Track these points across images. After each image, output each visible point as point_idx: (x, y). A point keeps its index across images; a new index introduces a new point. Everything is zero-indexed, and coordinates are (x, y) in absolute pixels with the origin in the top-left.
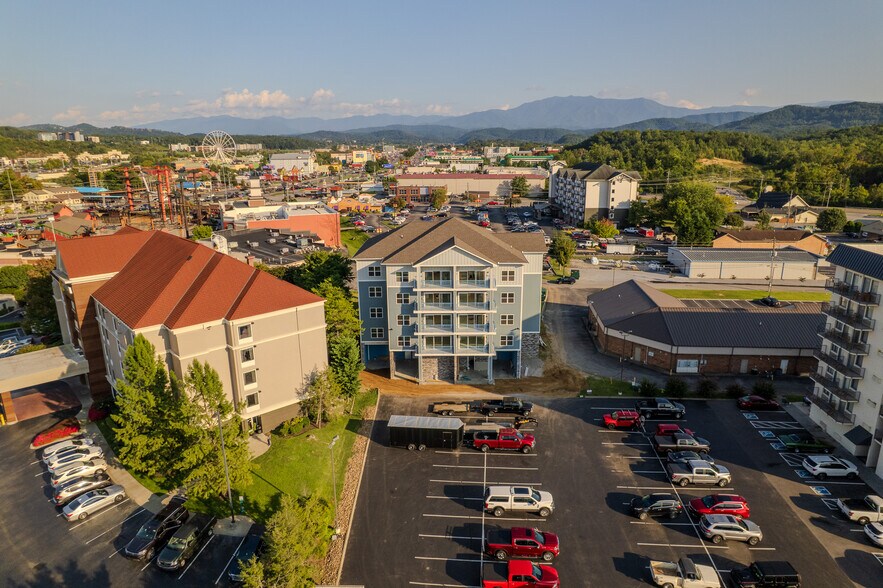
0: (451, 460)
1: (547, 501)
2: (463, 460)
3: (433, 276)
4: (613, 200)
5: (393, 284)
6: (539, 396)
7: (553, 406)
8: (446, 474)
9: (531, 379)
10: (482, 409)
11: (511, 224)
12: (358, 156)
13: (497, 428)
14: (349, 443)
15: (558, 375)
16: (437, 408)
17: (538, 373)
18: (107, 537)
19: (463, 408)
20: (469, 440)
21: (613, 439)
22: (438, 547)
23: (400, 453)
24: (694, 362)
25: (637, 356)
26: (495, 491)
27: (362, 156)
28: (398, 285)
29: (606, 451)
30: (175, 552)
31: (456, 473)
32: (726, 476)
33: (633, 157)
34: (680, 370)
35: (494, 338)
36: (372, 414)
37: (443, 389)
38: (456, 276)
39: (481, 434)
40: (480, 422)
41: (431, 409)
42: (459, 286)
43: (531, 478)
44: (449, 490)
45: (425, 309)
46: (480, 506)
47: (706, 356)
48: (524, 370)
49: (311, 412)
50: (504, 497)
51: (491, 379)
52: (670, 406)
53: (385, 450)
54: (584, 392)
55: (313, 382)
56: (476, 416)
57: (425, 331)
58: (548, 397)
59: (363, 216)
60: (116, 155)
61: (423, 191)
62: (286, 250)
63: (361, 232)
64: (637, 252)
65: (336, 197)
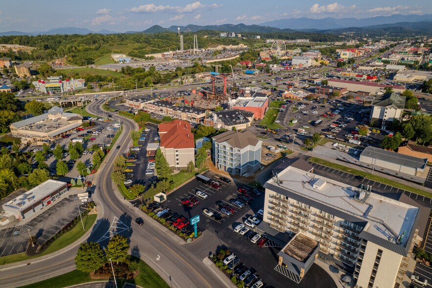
0: (204, 186)
2: (206, 186)
4: (385, 116)
10: (222, 179)
11: (343, 117)
12: (344, 54)
14: (192, 177)
15: (251, 178)
16: (215, 176)
19: (218, 178)
21: (237, 193)
22: (185, 196)
27: (346, 54)
29: (232, 195)
35: (234, 164)
37: (223, 173)
38: (227, 148)
42: (227, 151)
50: (199, 194)
51: (233, 174)
53: (195, 181)
54: (247, 183)
59: (290, 102)
60: (242, 46)
61: (330, 91)
62: (234, 120)
63: (279, 111)
64: (360, 145)
65: (288, 90)
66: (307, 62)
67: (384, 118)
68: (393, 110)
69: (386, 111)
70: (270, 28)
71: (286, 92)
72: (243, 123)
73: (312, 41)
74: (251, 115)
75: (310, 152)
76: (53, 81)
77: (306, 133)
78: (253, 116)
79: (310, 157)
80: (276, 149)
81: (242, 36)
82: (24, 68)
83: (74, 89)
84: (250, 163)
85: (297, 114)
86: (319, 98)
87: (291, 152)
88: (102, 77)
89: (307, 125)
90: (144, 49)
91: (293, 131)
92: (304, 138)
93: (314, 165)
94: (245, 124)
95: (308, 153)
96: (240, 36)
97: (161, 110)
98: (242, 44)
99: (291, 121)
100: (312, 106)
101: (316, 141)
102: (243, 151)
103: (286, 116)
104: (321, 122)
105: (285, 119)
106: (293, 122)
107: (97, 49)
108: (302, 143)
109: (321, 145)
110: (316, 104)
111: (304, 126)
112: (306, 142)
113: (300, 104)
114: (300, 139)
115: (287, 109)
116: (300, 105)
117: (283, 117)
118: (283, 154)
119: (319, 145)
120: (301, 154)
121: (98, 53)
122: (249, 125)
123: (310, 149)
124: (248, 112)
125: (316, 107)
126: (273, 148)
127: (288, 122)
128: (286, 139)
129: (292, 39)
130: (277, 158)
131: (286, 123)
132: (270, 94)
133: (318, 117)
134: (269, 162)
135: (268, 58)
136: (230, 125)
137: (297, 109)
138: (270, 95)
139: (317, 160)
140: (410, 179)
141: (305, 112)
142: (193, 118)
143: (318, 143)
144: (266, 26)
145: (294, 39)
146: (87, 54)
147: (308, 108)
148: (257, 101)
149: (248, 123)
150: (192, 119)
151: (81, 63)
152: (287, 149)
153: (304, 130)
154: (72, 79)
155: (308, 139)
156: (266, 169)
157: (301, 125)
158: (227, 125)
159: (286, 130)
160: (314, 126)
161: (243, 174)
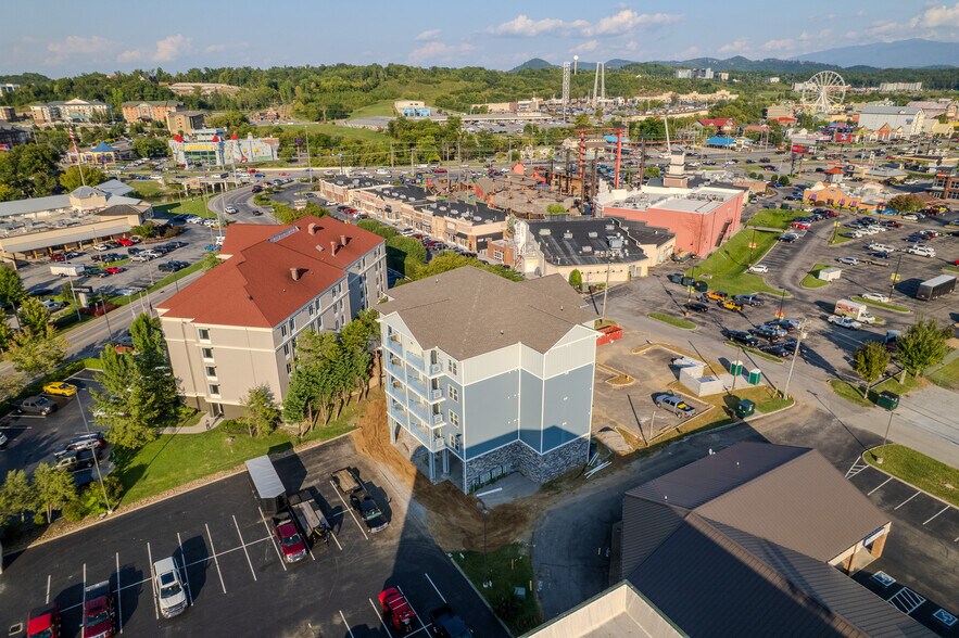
59: (829, 215)
60: (723, 96)
62: (588, 249)
63: (777, 238)
71: (819, 187)
72: (618, 260)
73: (931, 88)
74: (660, 238)
75: (879, 411)
76: (203, 138)
77: (872, 320)
78: (672, 242)
79: (878, 441)
80: (706, 378)
82: (182, 117)
83: (250, 160)
84: (524, 434)
85: (846, 251)
86: (942, 210)
87: (779, 399)
88: (333, 138)
89: (880, 291)
90: (474, 94)
91: (816, 310)
92: (857, 343)
93: (895, 493)
94: (625, 267)
95: (872, 420)
96: (725, 76)
97: (388, 209)
98: (723, 91)
99: (816, 274)
100: (911, 232)
101: (924, 362)
102: (474, 371)
103: (801, 254)
104: (950, 285)
105: (792, 267)
106: (823, 275)
107: (365, 90)
108: (846, 365)
109: (946, 385)
110: (932, 227)
111: (868, 296)
112: (861, 361)
113: (866, 222)
114: (841, 345)
115: (810, 234)
116: (865, 225)
117: (787, 258)
118: (735, 406)
119: (935, 382)
120: (830, 417)
121: (365, 97)
122: (644, 273)
123: (886, 401)
124: (654, 229)
125: (931, 235)
126: (694, 371)
127: (802, 276)
128: (771, 337)
129: (871, 84)
130: (696, 421)
131: (794, 278)
132: (763, 190)
133: (937, 269)
134: (651, 437)
135: (787, 119)
137: (849, 236)
138: (760, 194)
139: (916, 465)
141: (881, 249)
142: (460, 235)
143: (929, 370)
144: (802, 61)
145: (877, 85)
146: (340, 98)
147: (897, 237)
148: (699, 199)
149: (638, 264)
150: (458, 239)
151: (317, 115)
152: (762, 383)
153: (863, 309)
154: (250, 137)
155: (877, 351)
156: (618, 477)
157: (853, 287)
158: (558, 262)
159: (782, 304)
160: (914, 297)
161: (477, 488)
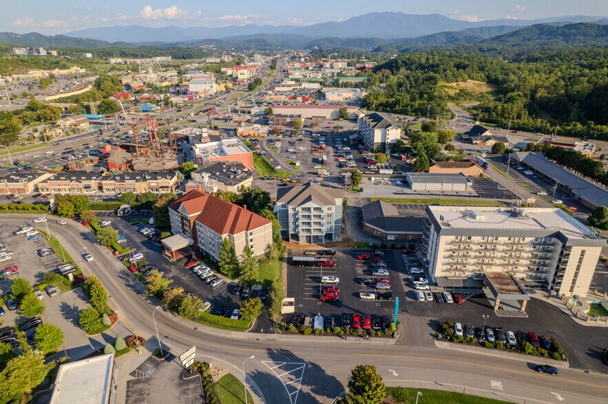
0: (312, 269)
1: (337, 280)
2: (315, 269)
3: (304, 209)
4: (388, 139)
5: (291, 212)
6: (340, 248)
7: (344, 252)
8: (310, 273)
9: (338, 242)
10: (320, 253)
11: (336, 148)
12: (241, 74)
13: (325, 260)
14: (281, 265)
15: (347, 240)
16: (306, 253)
17: (340, 240)
18: (225, 290)
19: (314, 253)
20: (316, 263)
21: (360, 263)
22: (310, 291)
23: (296, 267)
24: (393, 236)
25: (375, 233)
26: (324, 278)
27: (244, 74)
28: (293, 212)
29: (357, 266)
30: (246, 293)
31: (313, 273)
32: (387, 274)
33: (416, 83)
34: (388, 239)
35: (325, 229)
36: (286, 255)
37: (308, 246)
38: (312, 210)
39: (320, 262)
40: (320, 258)
41: (304, 253)
42: (313, 213)
43: (334, 274)
44: (311, 278)
45: (302, 220)
46: (320, 282)
47: (397, 234)
48: (335, 239)
49: (268, 255)
50: (326, 279)
51: (324, 242)
52: (380, 253)
53: (292, 267)
54: (354, 247)
55: (269, 247)
56: (318, 256)
57: (301, 227)
58: (342, 249)
59: (256, 140)
60: (77, 70)
61: (288, 120)
62: (232, 176)
63: (261, 155)
64: (393, 173)
65: (241, 126)
66: (212, 87)
67: (387, 141)
68: (394, 130)
69: (388, 132)
70: (91, 40)
71: (240, 129)
75: (361, 193)
77: (328, 173)
79: (370, 198)
81: (59, 54)
85: (284, 154)
86: (283, 131)
89: (314, 165)
91: (312, 175)
96: (55, 53)
97: (87, 187)
98: (75, 67)
99: (293, 164)
100: (288, 142)
108: (341, 186)
113: (271, 141)
114: (333, 182)
115: (265, 150)
116: (274, 142)
117: (276, 161)
123: (361, 190)
125: (294, 142)
131: (289, 167)
135: (142, 87)
136: (234, 185)
137: (276, 148)
140: (467, 194)
141: (291, 150)
142: (161, 187)
148: (232, 146)
149: (251, 177)
150: (161, 189)
158: (230, 184)
160: (322, 164)
